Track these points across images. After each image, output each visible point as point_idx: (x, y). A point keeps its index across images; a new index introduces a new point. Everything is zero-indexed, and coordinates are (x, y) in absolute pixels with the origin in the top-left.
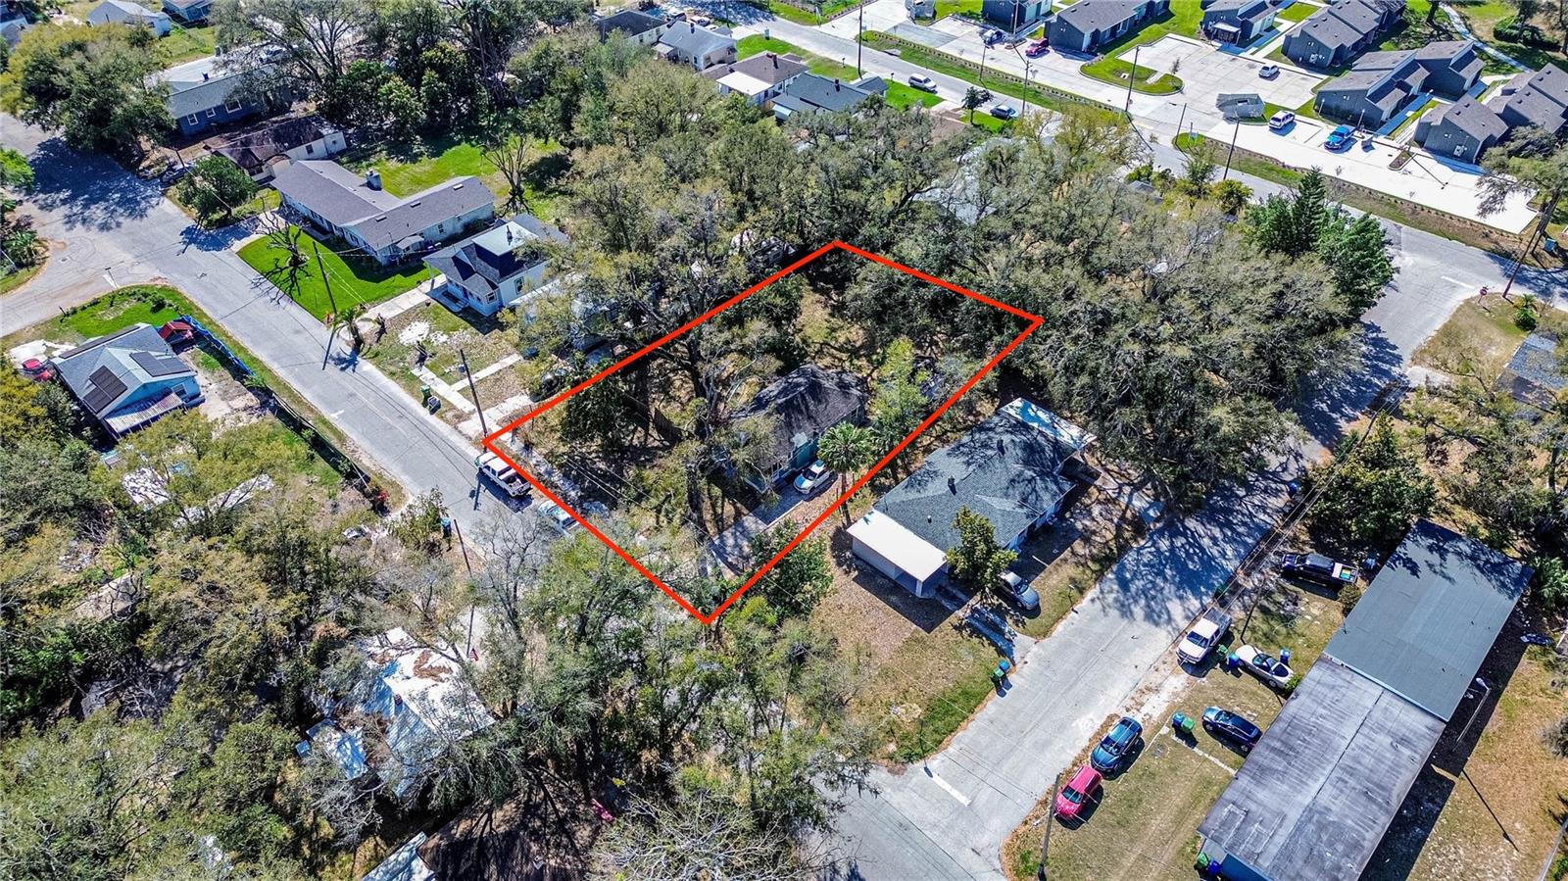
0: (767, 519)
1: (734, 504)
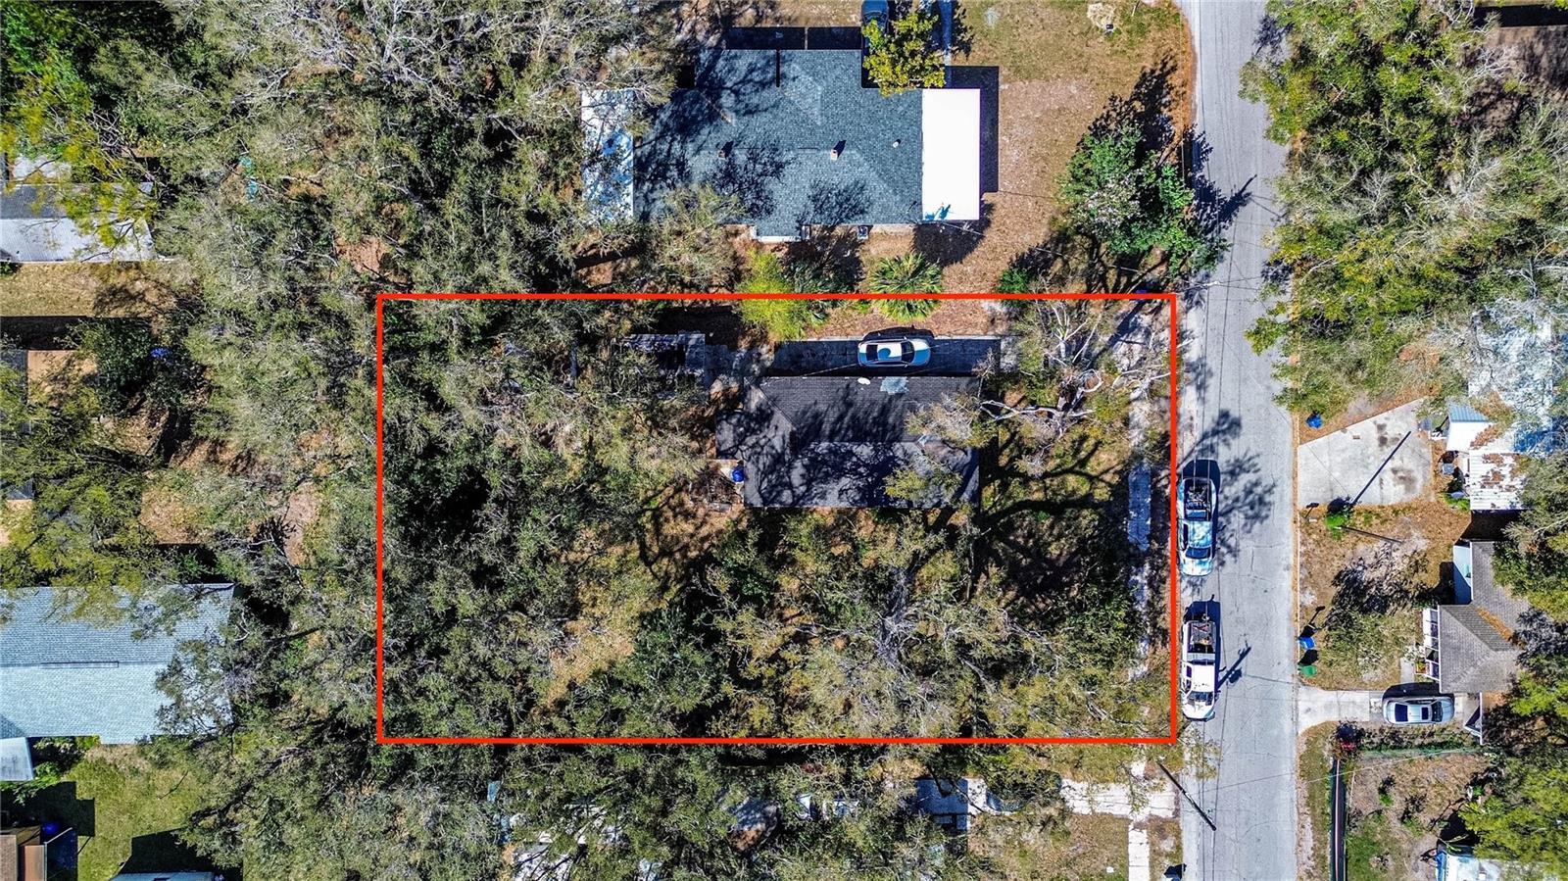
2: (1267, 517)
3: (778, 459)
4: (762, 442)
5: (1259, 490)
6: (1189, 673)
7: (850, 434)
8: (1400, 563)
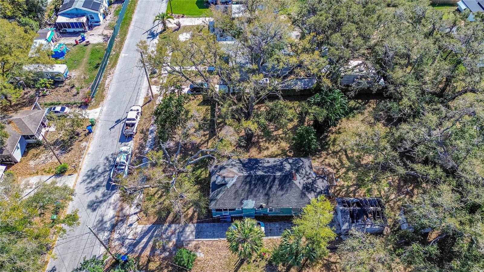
0: (198, 236)
1: (194, 212)
2: (88, 171)
3: (297, 171)
4: (305, 179)
5: (89, 181)
6: (137, 117)
7: (266, 180)
8: (43, 157)
